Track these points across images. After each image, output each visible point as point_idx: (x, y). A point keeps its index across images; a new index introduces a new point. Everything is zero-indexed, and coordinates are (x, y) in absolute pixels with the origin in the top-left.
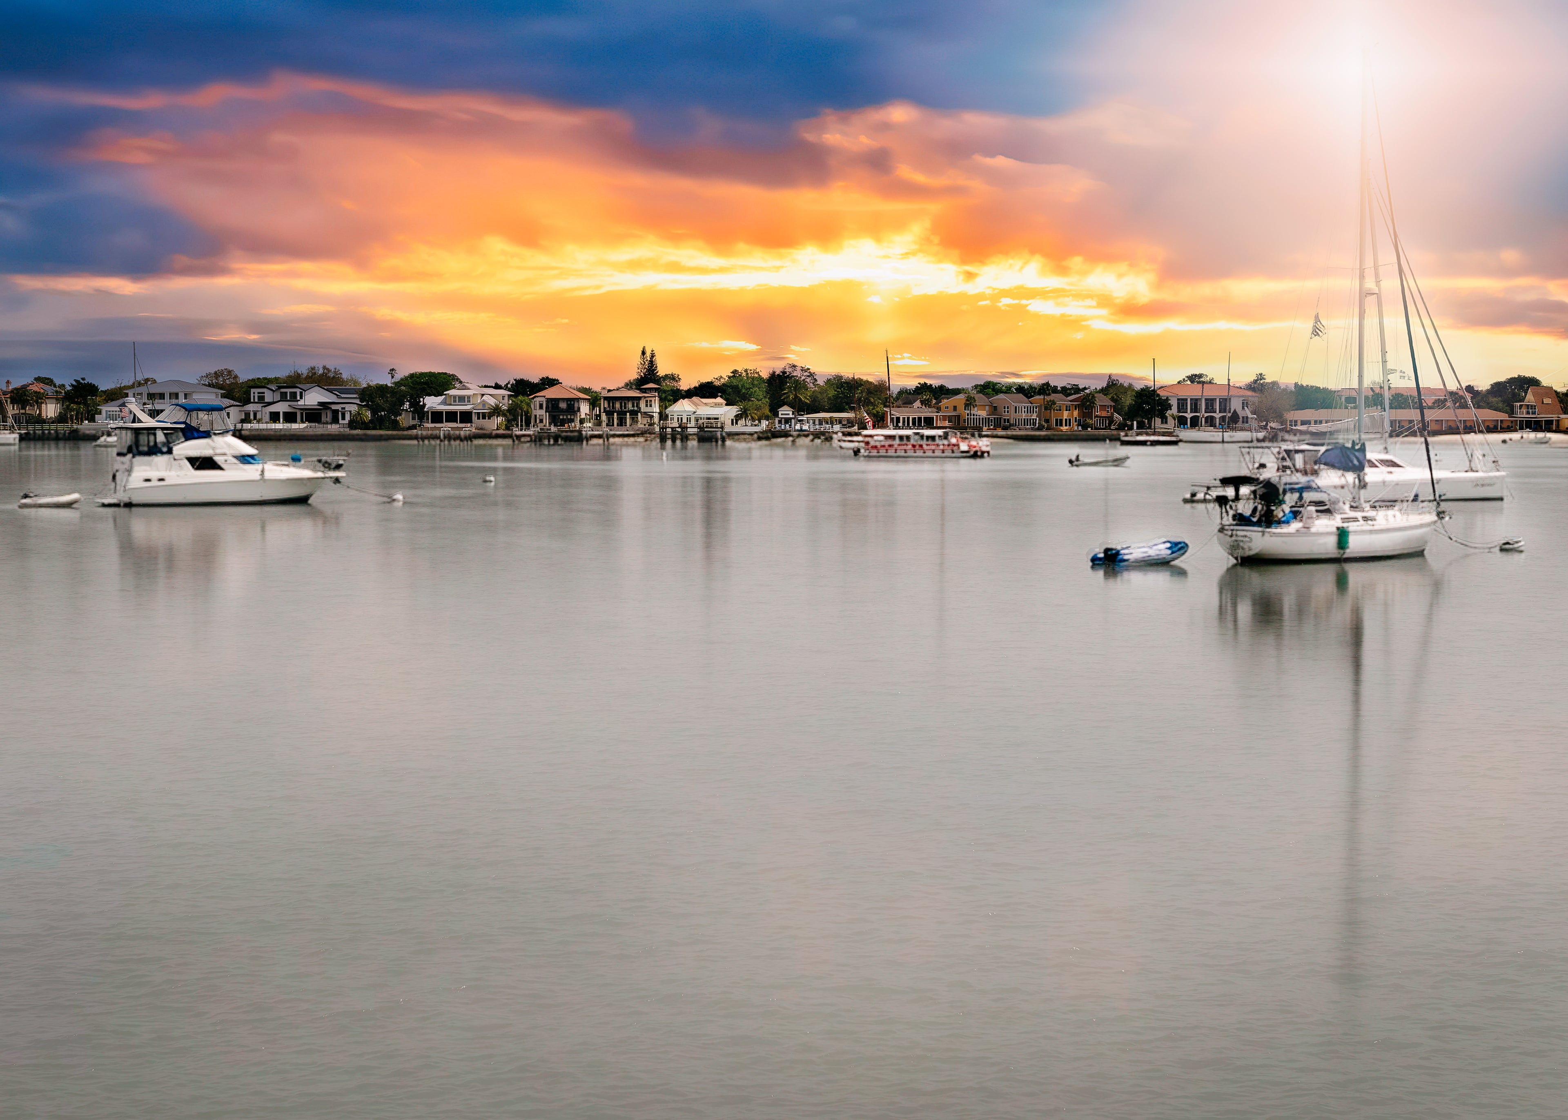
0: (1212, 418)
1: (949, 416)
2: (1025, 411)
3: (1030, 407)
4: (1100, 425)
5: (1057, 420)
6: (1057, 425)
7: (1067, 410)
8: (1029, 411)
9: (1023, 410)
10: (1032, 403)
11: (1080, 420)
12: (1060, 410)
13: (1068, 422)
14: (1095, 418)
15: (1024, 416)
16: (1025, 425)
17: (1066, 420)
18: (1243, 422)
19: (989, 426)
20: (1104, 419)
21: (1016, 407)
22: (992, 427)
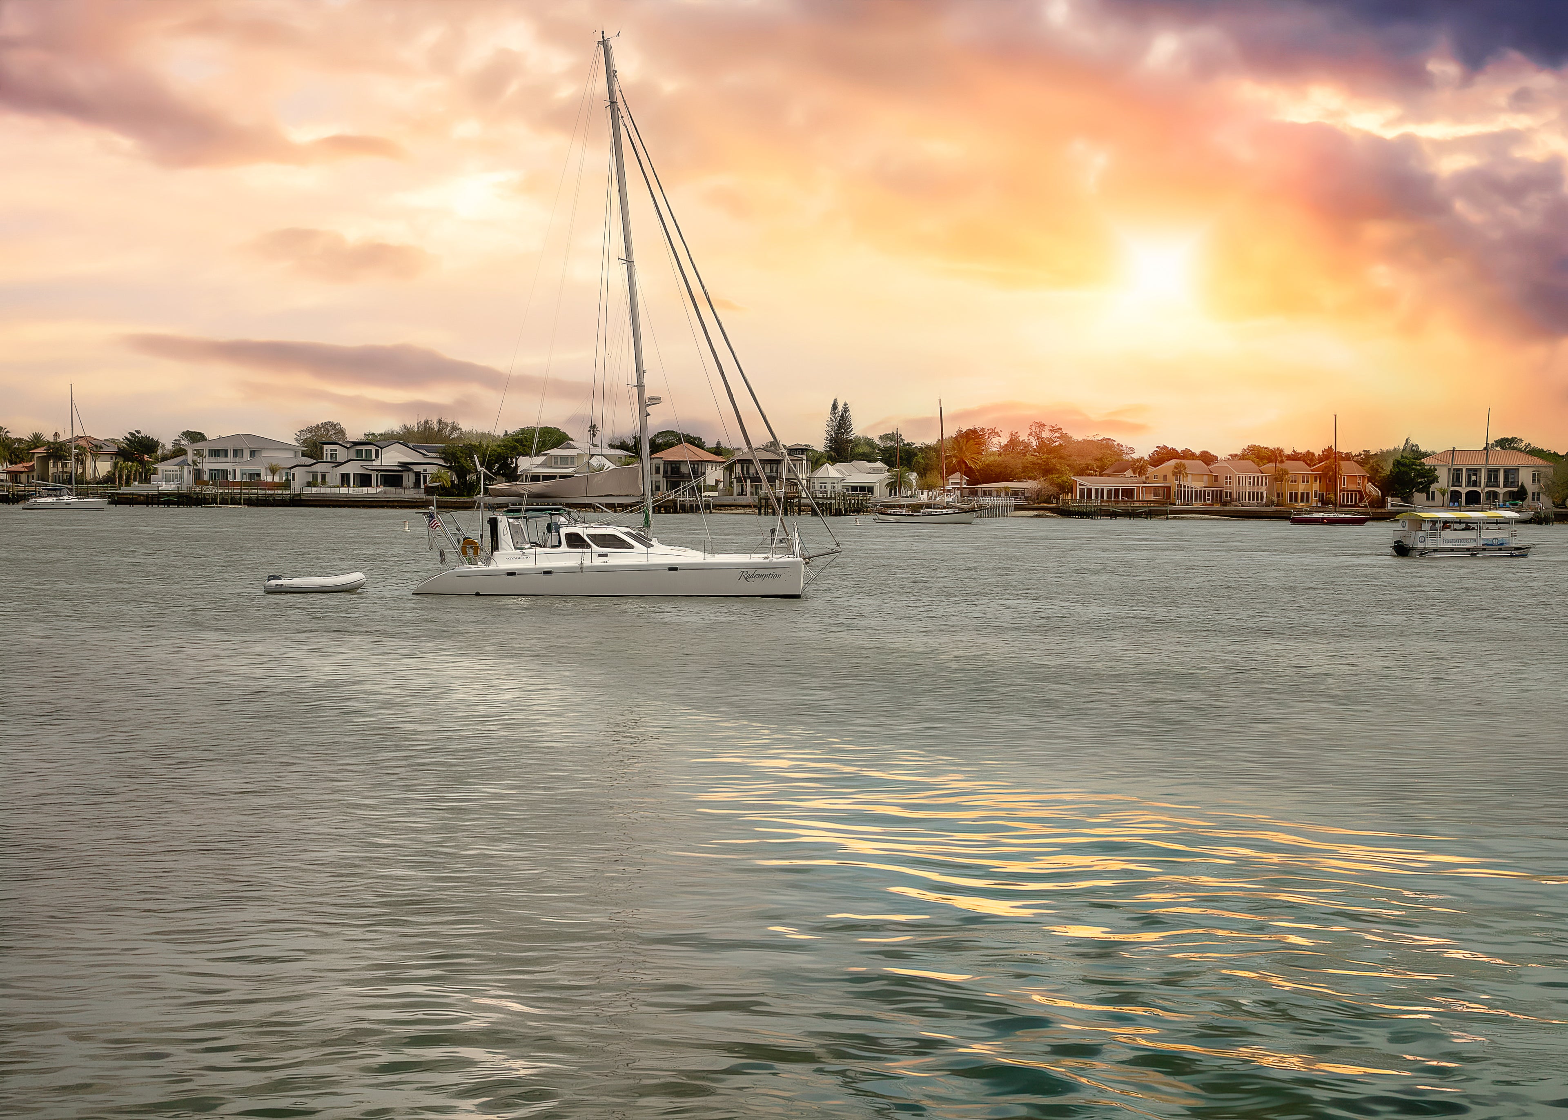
0: (1495, 495)
1: (1155, 488)
2: (1250, 482)
3: (1258, 478)
4: (1347, 502)
5: (1291, 494)
6: (1291, 501)
7: (1303, 482)
8: (1257, 481)
9: (1248, 481)
10: (1262, 473)
11: (1323, 494)
12: (1295, 482)
13: (1305, 497)
14: (1340, 492)
15: (1249, 488)
16: (1249, 500)
17: (1302, 494)
18: (1533, 499)
19: (1205, 501)
20: (1354, 493)
21: (1239, 478)
22: (1208, 502)
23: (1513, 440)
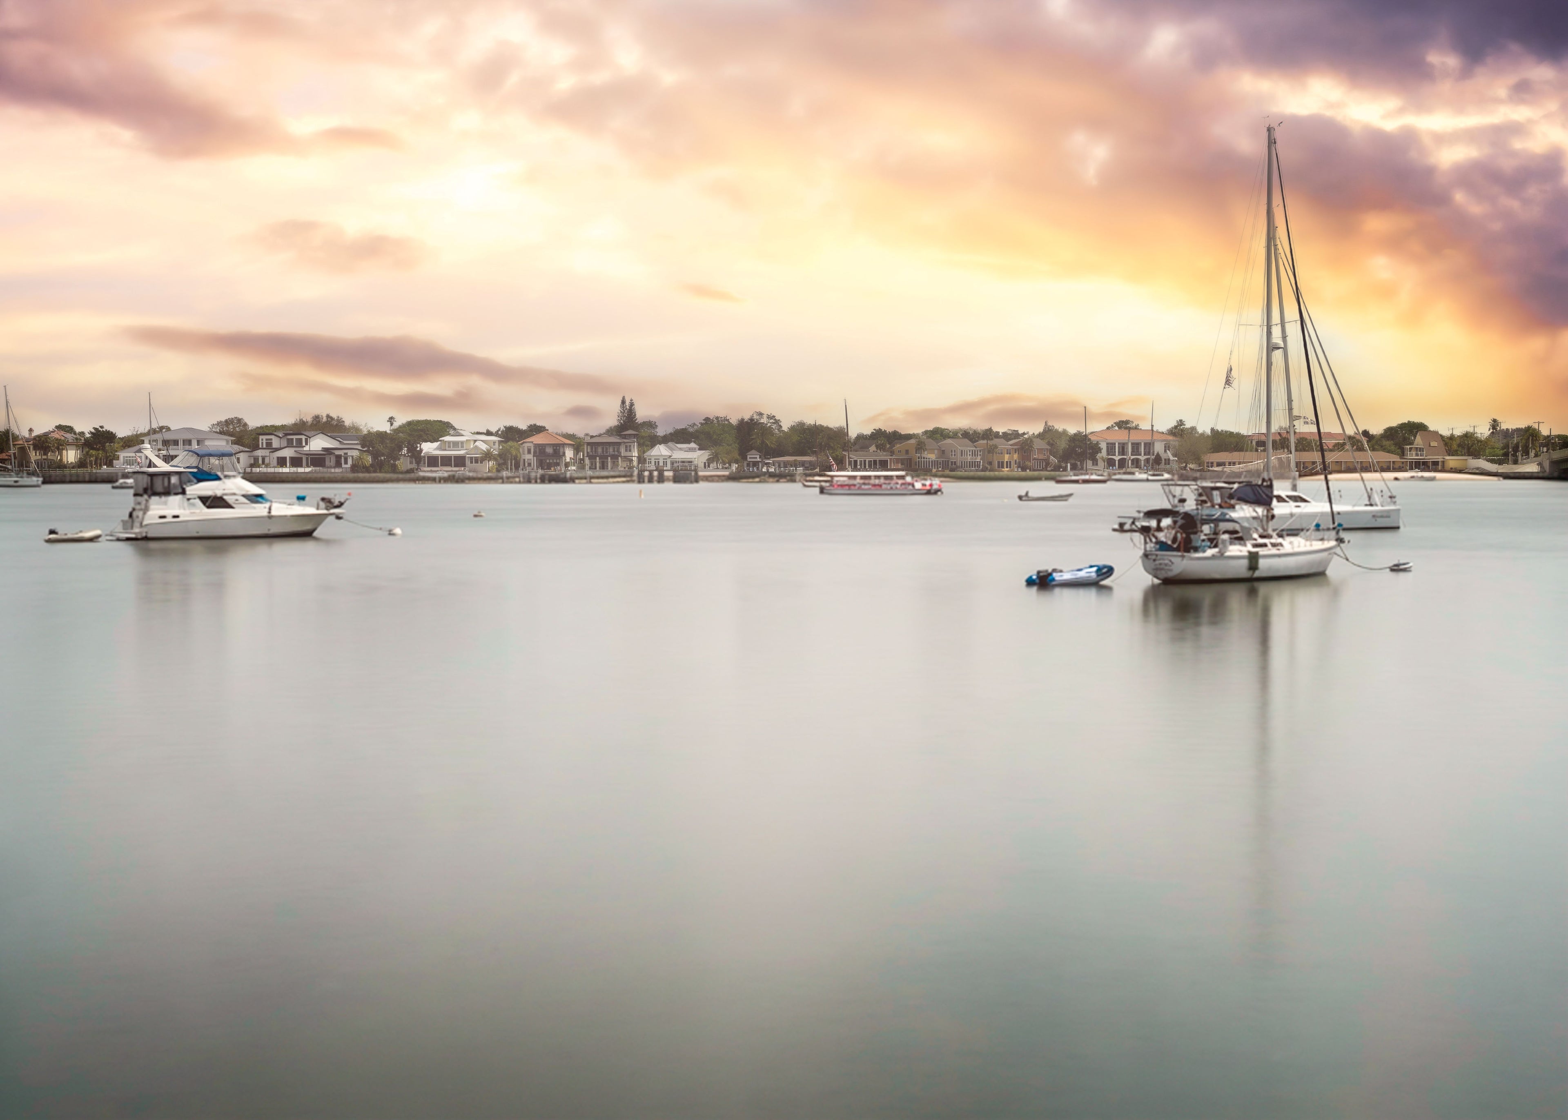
0: (1138, 460)
1: (902, 459)
2: (970, 454)
3: (975, 451)
4: (1037, 467)
5: (999, 462)
6: (999, 467)
7: (1007, 454)
8: (974, 454)
9: (969, 453)
10: (976, 448)
11: (1020, 462)
12: (1002, 454)
13: (1009, 464)
14: (1033, 460)
15: (969, 458)
16: (970, 467)
17: (1007, 462)
18: (1165, 464)
19: (938, 468)
20: (1041, 461)
21: (962, 451)
22: (940, 469)
23: (1127, 422)
